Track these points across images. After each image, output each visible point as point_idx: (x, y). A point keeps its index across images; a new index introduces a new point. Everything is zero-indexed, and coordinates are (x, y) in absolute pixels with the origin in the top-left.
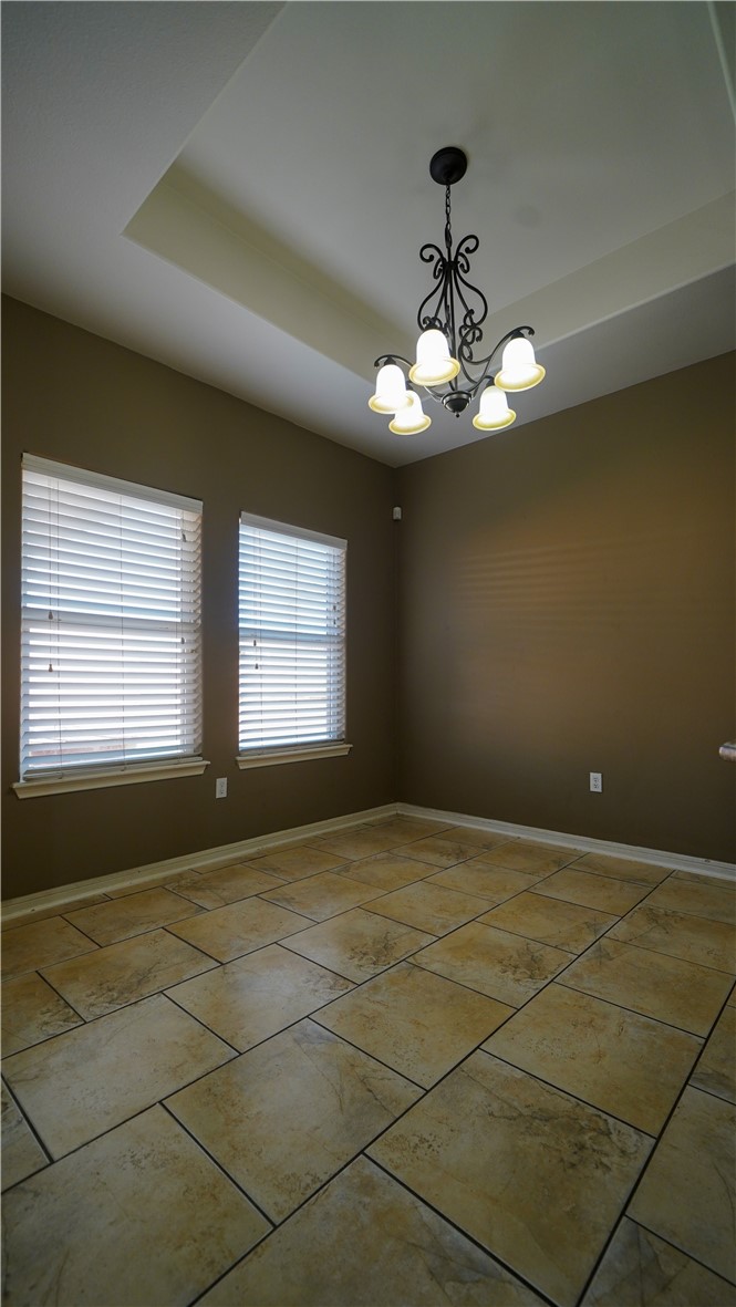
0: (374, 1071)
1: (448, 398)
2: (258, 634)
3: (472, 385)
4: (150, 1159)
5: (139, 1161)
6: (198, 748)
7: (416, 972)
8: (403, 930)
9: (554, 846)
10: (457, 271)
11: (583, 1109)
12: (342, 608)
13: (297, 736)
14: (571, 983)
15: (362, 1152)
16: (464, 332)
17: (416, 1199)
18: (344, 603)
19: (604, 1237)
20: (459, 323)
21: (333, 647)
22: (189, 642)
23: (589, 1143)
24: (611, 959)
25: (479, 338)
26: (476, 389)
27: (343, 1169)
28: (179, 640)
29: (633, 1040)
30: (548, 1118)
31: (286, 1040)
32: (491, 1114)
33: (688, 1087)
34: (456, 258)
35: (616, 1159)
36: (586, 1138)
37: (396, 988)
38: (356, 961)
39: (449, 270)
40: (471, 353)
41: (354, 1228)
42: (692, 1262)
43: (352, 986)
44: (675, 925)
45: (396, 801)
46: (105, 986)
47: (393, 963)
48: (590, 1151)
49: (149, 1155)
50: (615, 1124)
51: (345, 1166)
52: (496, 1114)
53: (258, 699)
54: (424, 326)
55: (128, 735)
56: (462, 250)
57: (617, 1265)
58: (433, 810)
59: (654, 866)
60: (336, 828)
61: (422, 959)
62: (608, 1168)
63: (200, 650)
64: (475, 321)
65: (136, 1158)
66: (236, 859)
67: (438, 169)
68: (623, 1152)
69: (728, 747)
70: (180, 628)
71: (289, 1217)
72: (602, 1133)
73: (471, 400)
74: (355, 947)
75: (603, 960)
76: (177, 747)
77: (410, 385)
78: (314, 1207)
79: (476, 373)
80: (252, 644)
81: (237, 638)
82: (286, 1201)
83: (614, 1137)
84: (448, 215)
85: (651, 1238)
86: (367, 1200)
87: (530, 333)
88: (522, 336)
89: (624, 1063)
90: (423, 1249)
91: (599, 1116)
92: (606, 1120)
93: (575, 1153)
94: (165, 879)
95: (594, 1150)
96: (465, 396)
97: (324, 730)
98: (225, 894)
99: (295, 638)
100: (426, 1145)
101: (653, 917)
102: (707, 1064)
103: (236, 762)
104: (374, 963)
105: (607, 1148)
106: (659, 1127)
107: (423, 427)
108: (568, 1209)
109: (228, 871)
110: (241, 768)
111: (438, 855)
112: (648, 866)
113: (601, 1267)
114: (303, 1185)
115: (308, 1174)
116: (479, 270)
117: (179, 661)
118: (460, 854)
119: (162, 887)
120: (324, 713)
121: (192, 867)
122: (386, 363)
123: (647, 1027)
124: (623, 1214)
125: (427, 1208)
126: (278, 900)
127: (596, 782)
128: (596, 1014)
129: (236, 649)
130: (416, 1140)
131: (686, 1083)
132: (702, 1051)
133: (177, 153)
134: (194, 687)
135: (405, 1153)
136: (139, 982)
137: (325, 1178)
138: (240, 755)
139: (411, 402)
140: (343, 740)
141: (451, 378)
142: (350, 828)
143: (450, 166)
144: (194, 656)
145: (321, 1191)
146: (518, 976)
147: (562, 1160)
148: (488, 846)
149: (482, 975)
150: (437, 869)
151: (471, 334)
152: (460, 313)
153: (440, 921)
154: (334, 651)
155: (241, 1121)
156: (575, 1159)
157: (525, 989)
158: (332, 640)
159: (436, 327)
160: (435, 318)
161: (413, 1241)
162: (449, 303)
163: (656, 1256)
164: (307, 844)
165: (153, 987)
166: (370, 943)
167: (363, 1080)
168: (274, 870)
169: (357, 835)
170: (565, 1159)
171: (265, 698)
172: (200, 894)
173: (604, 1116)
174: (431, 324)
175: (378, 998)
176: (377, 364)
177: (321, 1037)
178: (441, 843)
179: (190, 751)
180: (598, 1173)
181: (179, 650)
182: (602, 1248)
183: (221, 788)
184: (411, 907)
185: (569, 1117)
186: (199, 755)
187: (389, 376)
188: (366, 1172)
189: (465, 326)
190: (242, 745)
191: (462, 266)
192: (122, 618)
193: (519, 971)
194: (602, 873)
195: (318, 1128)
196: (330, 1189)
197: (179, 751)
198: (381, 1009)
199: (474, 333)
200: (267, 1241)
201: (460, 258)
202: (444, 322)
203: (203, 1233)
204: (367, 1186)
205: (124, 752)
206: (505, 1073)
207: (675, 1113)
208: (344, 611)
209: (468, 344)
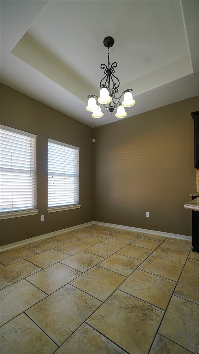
0: (88, 298)
1: (108, 108)
2: (54, 174)
3: (115, 105)
4: (20, 330)
5: (17, 331)
6: (35, 207)
7: (99, 268)
8: (96, 256)
9: (137, 232)
10: (111, 72)
11: (146, 304)
12: (78, 167)
13: (65, 203)
14: (142, 269)
15: (85, 322)
16: (113, 90)
17: (100, 334)
18: (78, 165)
19: (152, 340)
20: (111, 87)
21: (75, 178)
22: (33, 176)
23: (147, 313)
24: (152, 262)
25: (117, 92)
26: (116, 106)
27: (79, 327)
28: (30, 175)
29: (158, 284)
30: (136, 307)
31: (62, 290)
32: (121, 307)
33: (173, 295)
34: (111, 68)
35: (155, 317)
36: (147, 312)
37: (94, 273)
38: (82, 266)
39: (109, 72)
40: (115, 96)
41: (82, 345)
42: (175, 344)
43: (81, 273)
44: (168, 252)
45: (93, 220)
46: (6, 278)
47: (93, 266)
48: (148, 316)
49: (20, 329)
50: (154, 307)
51: (80, 326)
52: (122, 307)
53: (54, 192)
54: (102, 87)
55: (14, 203)
56: (113, 66)
57: (156, 347)
58: (104, 223)
59: (162, 236)
60: (76, 228)
61: (101, 265)
62: (153, 320)
63: (36, 179)
64: (116, 87)
65: (16, 330)
66: (47, 238)
67: (106, 42)
68: (157, 315)
69: (186, 205)
70: (30, 172)
71: (63, 343)
72: (151, 310)
73: (115, 109)
74: (82, 262)
75: (150, 262)
76: (29, 207)
77: (98, 104)
78: (71, 339)
79: (116, 101)
80: (52, 177)
81: (47, 175)
82: (62, 339)
83: (154, 311)
84: (109, 56)
85: (165, 338)
86: (86, 336)
87: (131, 91)
88: (129, 91)
89: (156, 290)
90: (103, 349)
91: (150, 306)
92: (152, 306)
93: (144, 316)
94: (26, 245)
95: (149, 315)
96: (113, 108)
97: (73, 201)
98: (44, 249)
99: (65, 175)
100: (103, 318)
101: (162, 250)
102: (178, 289)
103: (47, 211)
104: (88, 267)
105: (152, 314)
106: (166, 307)
107: (101, 116)
108: (143, 332)
109: (45, 242)
110: (49, 212)
111: (105, 235)
112: (161, 236)
113: (152, 348)
114: (67, 333)
115: (69, 330)
116: (117, 72)
117: (30, 181)
118: (111, 235)
119: (25, 247)
120: (73, 196)
121: (34, 241)
122: (91, 97)
123: (162, 280)
124: (157, 332)
125: (104, 336)
126: (60, 250)
127: (147, 214)
128: (148, 277)
129: (47, 178)
130: (100, 317)
131: (172, 294)
132: (176, 285)
133: (28, 29)
134: (34, 189)
135: (97, 321)
136: (17, 276)
137: (74, 330)
138: (48, 209)
139: (98, 108)
140: (78, 204)
141: (109, 102)
142: (80, 228)
143: (109, 42)
144: (34, 180)
145: (73, 334)
146: (127, 268)
147: (140, 319)
148: (119, 232)
149: (118, 268)
150: (105, 239)
151: (115, 90)
152: (112, 84)
153: (106, 253)
154: (76, 179)
155: (49, 316)
156: (144, 318)
157: (130, 271)
158: (75, 176)
159: (105, 87)
160: (105, 85)
161: (99, 347)
162: (109, 81)
163: (166, 343)
164: (68, 233)
165: (22, 277)
166: (86, 261)
167: (85, 301)
168: (58, 241)
169: (82, 230)
170: (141, 318)
171: (55, 192)
172: (36, 249)
173: (151, 305)
174: (104, 86)
175: (89, 276)
176: (88, 97)
177: (72, 289)
178: (106, 232)
179: (33, 208)
180: (150, 322)
181: (30, 178)
182: (152, 343)
183: (43, 218)
184: (98, 250)
185: (142, 306)
186: (36, 209)
187: (92, 101)
188: (86, 327)
189: (113, 88)
190: (49, 206)
191: (112, 71)
192: (12, 169)
193: (128, 266)
194: (149, 239)
195: (71, 316)
196: (75, 333)
197: (30, 208)
198: (90, 279)
199: (116, 90)
200: (56, 351)
201: (112, 69)
202: (107, 86)
203: (37, 352)
204: (86, 332)
205: (13, 208)
206: (124, 295)
207: (170, 303)
208: (78, 168)
209: (114, 93)
